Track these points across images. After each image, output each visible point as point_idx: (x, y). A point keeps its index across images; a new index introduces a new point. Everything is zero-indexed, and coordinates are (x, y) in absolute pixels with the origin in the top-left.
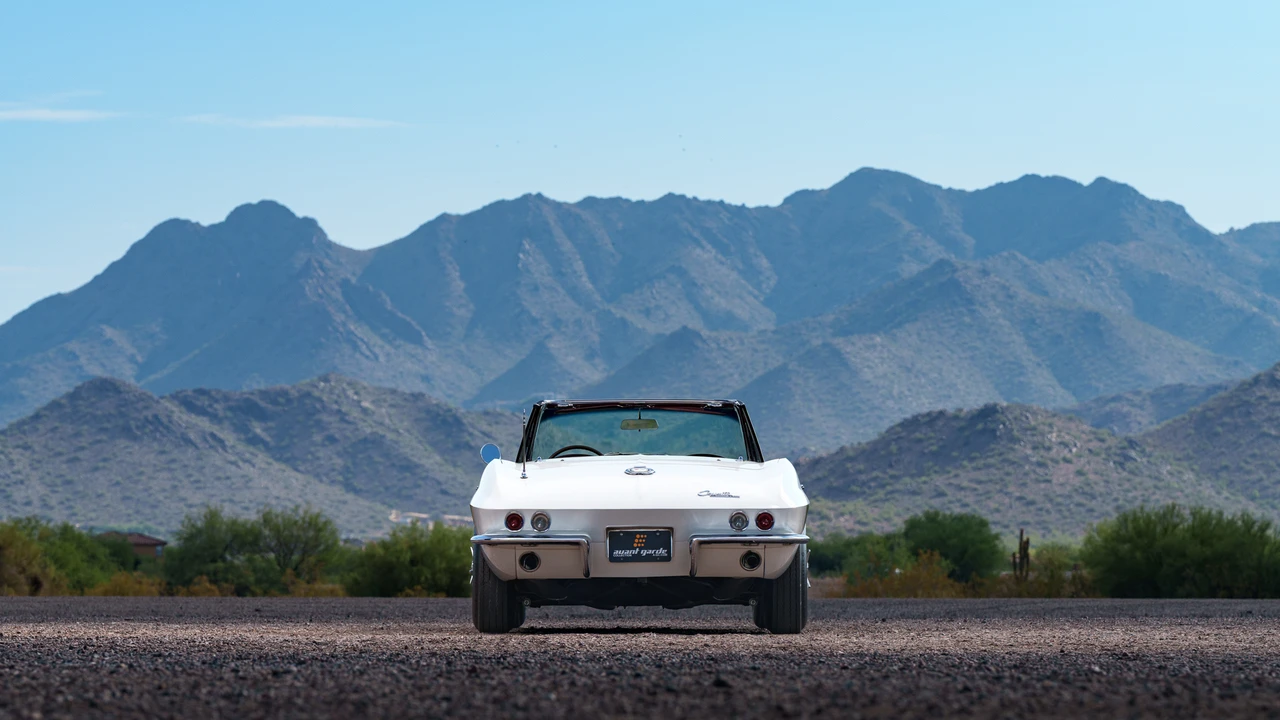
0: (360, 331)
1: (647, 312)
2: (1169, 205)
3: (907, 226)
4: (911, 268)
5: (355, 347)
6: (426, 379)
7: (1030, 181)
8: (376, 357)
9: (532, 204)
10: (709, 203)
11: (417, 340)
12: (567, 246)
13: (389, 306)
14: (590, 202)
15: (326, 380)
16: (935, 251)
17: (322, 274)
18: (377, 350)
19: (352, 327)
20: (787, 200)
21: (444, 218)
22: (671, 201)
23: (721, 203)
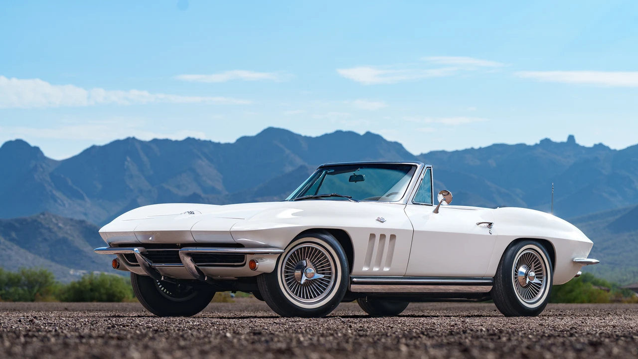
0: (58, 194)
1: (178, 187)
2: (396, 144)
3: (288, 151)
4: (289, 169)
5: (56, 201)
6: (85, 214)
7: (339, 133)
8: (64, 205)
9: (131, 141)
10: (205, 141)
11: (82, 198)
12: (145, 159)
13: (70, 183)
14: (155, 141)
15: (43, 214)
16: (299, 162)
17: (41, 170)
18: (65, 202)
19: (54, 192)
20: (238, 140)
21: (94, 147)
22: (190, 141)
23: (210, 141)
